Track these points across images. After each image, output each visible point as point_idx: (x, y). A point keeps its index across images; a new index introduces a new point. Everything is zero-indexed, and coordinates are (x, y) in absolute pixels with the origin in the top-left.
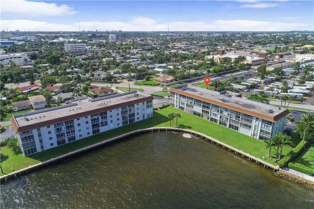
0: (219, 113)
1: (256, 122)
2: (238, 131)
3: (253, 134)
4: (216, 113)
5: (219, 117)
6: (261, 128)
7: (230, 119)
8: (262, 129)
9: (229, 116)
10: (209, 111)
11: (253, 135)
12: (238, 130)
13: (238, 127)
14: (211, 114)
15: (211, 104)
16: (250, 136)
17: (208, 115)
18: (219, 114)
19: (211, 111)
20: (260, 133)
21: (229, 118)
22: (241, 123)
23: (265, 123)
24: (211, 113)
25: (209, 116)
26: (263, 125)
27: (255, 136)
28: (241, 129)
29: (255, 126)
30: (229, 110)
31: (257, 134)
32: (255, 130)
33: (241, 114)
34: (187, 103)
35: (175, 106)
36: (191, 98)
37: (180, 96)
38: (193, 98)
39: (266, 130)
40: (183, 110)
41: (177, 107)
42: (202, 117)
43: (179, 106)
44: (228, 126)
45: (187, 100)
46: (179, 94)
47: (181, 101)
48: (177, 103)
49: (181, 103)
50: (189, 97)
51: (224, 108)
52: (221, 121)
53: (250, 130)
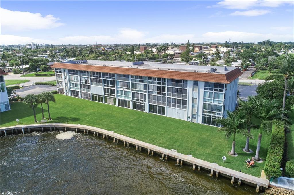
0: (130, 88)
1: (193, 90)
2: (165, 115)
3: (190, 115)
4: (126, 90)
5: (131, 95)
6: (204, 101)
7: (149, 96)
8: (207, 102)
9: (147, 91)
10: (115, 89)
11: (191, 118)
12: (164, 113)
13: (164, 108)
14: (118, 93)
15: (116, 76)
16: (186, 120)
17: (114, 96)
18: (130, 91)
19: (117, 88)
20: (203, 111)
21: (147, 94)
22: (168, 98)
23: (210, 89)
24: (118, 91)
25: (116, 97)
26: (208, 94)
27: (195, 118)
28: (168, 108)
29: (193, 98)
30: (146, 77)
31: (197, 113)
32: (193, 107)
33: (166, 82)
34: (81, 83)
35: (65, 91)
36: (85, 72)
37: (69, 73)
38: (88, 72)
39: (214, 103)
40: (77, 96)
41: (67, 92)
42: (106, 101)
43: (71, 90)
44: (147, 109)
45: (80, 77)
46: (67, 71)
47: (72, 81)
48: (67, 87)
49: (72, 84)
50: (82, 72)
51: (137, 77)
52: (135, 102)
53: (185, 108)
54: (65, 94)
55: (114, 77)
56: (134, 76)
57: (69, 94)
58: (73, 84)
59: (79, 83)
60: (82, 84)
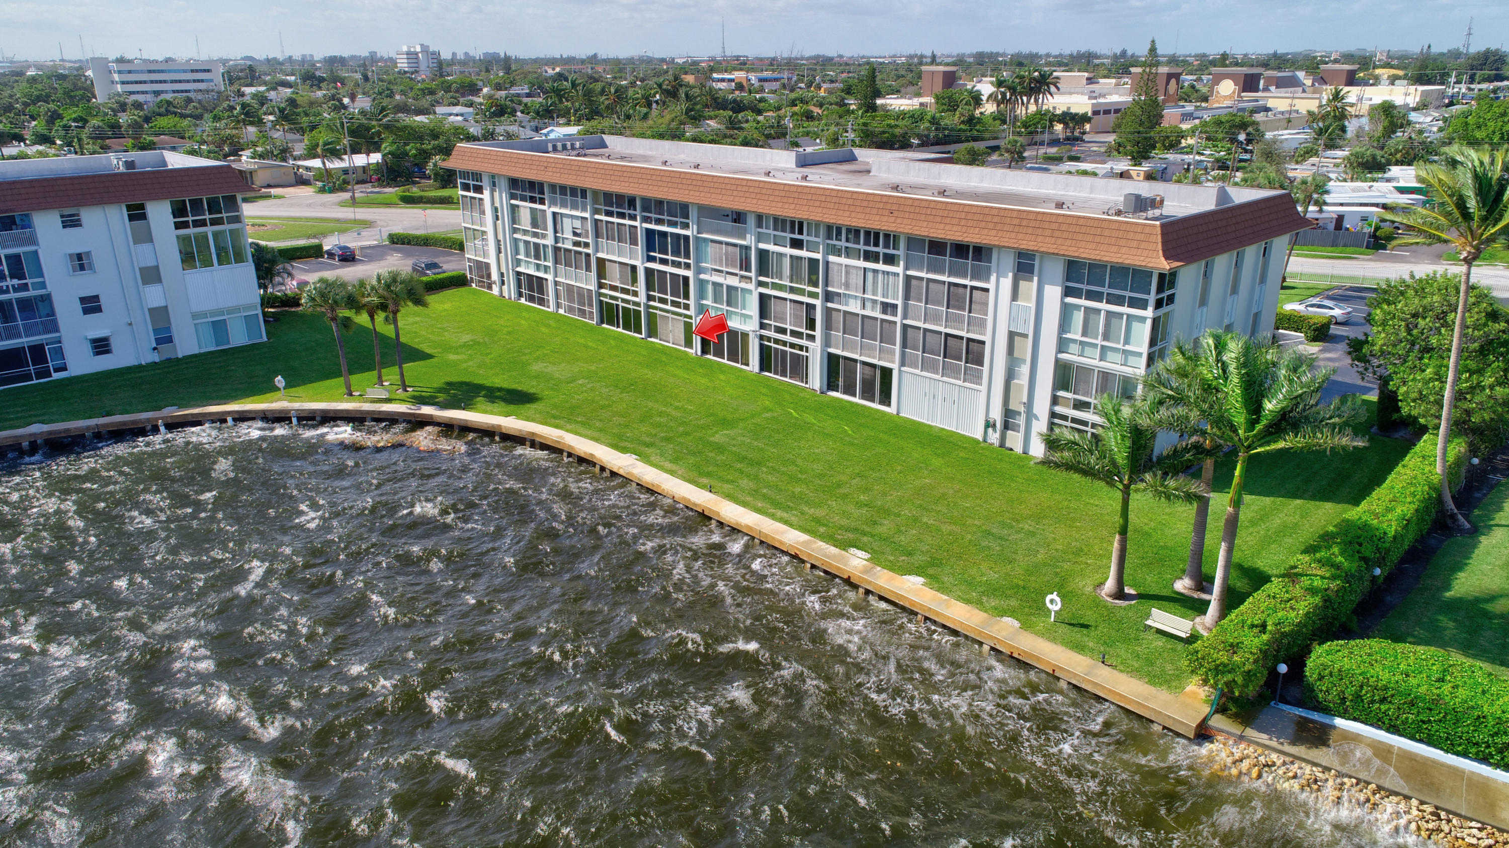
0: (753, 274)
1: (1015, 296)
2: (892, 410)
3: (997, 415)
4: (733, 281)
5: (753, 308)
6: (1062, 345)
7: (828, 312)
8: (1071, 357)
9: (819, 290)
10: (689, 273)
11: (998, 425)
12: (886, 399)
13: (887, 373)
14: (701, 295)
15: (693, 213)
16: (979, 436)
17: (687, 307)
18: (751, 286)
19: (699, 271)
20: (1055, 400)
21: (818, 303)
22: (905, 327)
23: (1091, 296)
24: (702, 284)
25: (691, 312)
26: (1078, 318)
27: (1015, 428)
28: (905, 376)
29: (1012, 335)
30: (818, 224)
31: (1029, 405)
32: (1010, 375)
33: (901, 252)
34: (557, 240)
35: (495, 276)
36: (574, 191)
37: (513, 196)
38: (584, 193)
39: (1103, 364)
40: (542, 302)
41: (503, 283)
42: (652, 332)
43: (519, 274)
44: (816, 378)
45: (554, 214)
46: (503, 184)
47: (525, 232)
48: (502, 255)
49: (522, 246)
50: (563, 189)
51: (780, 223)
52: (769, 339)
53: (978, 379)
54: (496, 290)
55: (688, 218)
56: (768, 216)
57: (510, 290)
58: (527, 243)
59: (549, 241)
60: (560, 245)
